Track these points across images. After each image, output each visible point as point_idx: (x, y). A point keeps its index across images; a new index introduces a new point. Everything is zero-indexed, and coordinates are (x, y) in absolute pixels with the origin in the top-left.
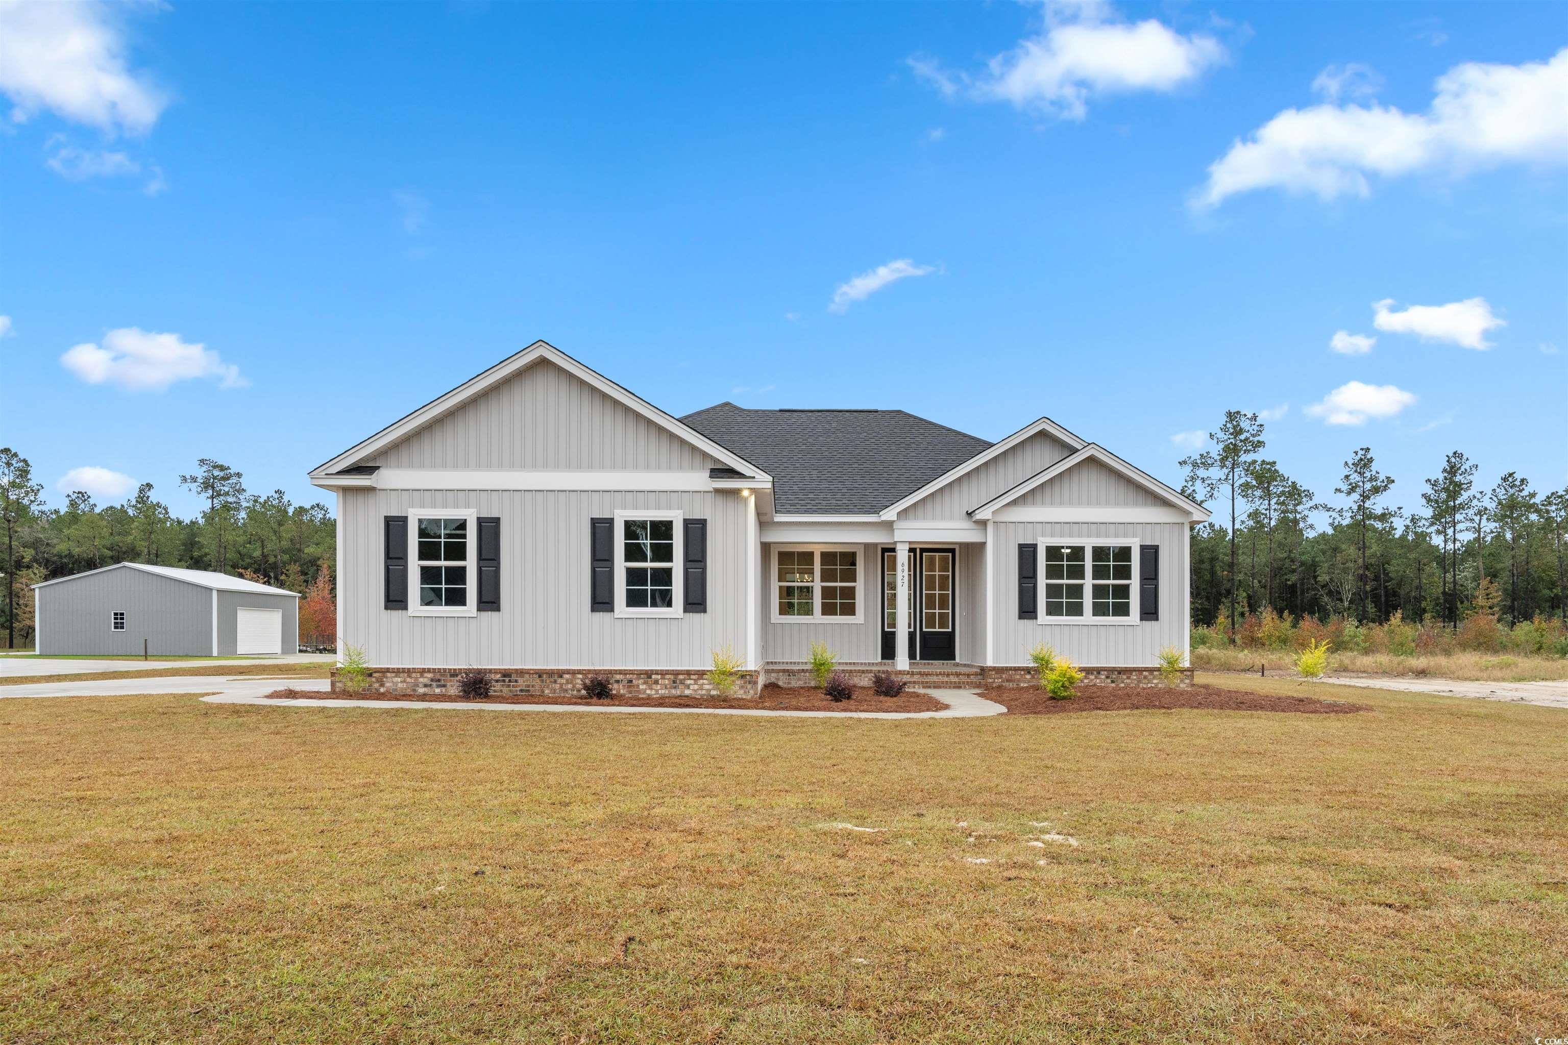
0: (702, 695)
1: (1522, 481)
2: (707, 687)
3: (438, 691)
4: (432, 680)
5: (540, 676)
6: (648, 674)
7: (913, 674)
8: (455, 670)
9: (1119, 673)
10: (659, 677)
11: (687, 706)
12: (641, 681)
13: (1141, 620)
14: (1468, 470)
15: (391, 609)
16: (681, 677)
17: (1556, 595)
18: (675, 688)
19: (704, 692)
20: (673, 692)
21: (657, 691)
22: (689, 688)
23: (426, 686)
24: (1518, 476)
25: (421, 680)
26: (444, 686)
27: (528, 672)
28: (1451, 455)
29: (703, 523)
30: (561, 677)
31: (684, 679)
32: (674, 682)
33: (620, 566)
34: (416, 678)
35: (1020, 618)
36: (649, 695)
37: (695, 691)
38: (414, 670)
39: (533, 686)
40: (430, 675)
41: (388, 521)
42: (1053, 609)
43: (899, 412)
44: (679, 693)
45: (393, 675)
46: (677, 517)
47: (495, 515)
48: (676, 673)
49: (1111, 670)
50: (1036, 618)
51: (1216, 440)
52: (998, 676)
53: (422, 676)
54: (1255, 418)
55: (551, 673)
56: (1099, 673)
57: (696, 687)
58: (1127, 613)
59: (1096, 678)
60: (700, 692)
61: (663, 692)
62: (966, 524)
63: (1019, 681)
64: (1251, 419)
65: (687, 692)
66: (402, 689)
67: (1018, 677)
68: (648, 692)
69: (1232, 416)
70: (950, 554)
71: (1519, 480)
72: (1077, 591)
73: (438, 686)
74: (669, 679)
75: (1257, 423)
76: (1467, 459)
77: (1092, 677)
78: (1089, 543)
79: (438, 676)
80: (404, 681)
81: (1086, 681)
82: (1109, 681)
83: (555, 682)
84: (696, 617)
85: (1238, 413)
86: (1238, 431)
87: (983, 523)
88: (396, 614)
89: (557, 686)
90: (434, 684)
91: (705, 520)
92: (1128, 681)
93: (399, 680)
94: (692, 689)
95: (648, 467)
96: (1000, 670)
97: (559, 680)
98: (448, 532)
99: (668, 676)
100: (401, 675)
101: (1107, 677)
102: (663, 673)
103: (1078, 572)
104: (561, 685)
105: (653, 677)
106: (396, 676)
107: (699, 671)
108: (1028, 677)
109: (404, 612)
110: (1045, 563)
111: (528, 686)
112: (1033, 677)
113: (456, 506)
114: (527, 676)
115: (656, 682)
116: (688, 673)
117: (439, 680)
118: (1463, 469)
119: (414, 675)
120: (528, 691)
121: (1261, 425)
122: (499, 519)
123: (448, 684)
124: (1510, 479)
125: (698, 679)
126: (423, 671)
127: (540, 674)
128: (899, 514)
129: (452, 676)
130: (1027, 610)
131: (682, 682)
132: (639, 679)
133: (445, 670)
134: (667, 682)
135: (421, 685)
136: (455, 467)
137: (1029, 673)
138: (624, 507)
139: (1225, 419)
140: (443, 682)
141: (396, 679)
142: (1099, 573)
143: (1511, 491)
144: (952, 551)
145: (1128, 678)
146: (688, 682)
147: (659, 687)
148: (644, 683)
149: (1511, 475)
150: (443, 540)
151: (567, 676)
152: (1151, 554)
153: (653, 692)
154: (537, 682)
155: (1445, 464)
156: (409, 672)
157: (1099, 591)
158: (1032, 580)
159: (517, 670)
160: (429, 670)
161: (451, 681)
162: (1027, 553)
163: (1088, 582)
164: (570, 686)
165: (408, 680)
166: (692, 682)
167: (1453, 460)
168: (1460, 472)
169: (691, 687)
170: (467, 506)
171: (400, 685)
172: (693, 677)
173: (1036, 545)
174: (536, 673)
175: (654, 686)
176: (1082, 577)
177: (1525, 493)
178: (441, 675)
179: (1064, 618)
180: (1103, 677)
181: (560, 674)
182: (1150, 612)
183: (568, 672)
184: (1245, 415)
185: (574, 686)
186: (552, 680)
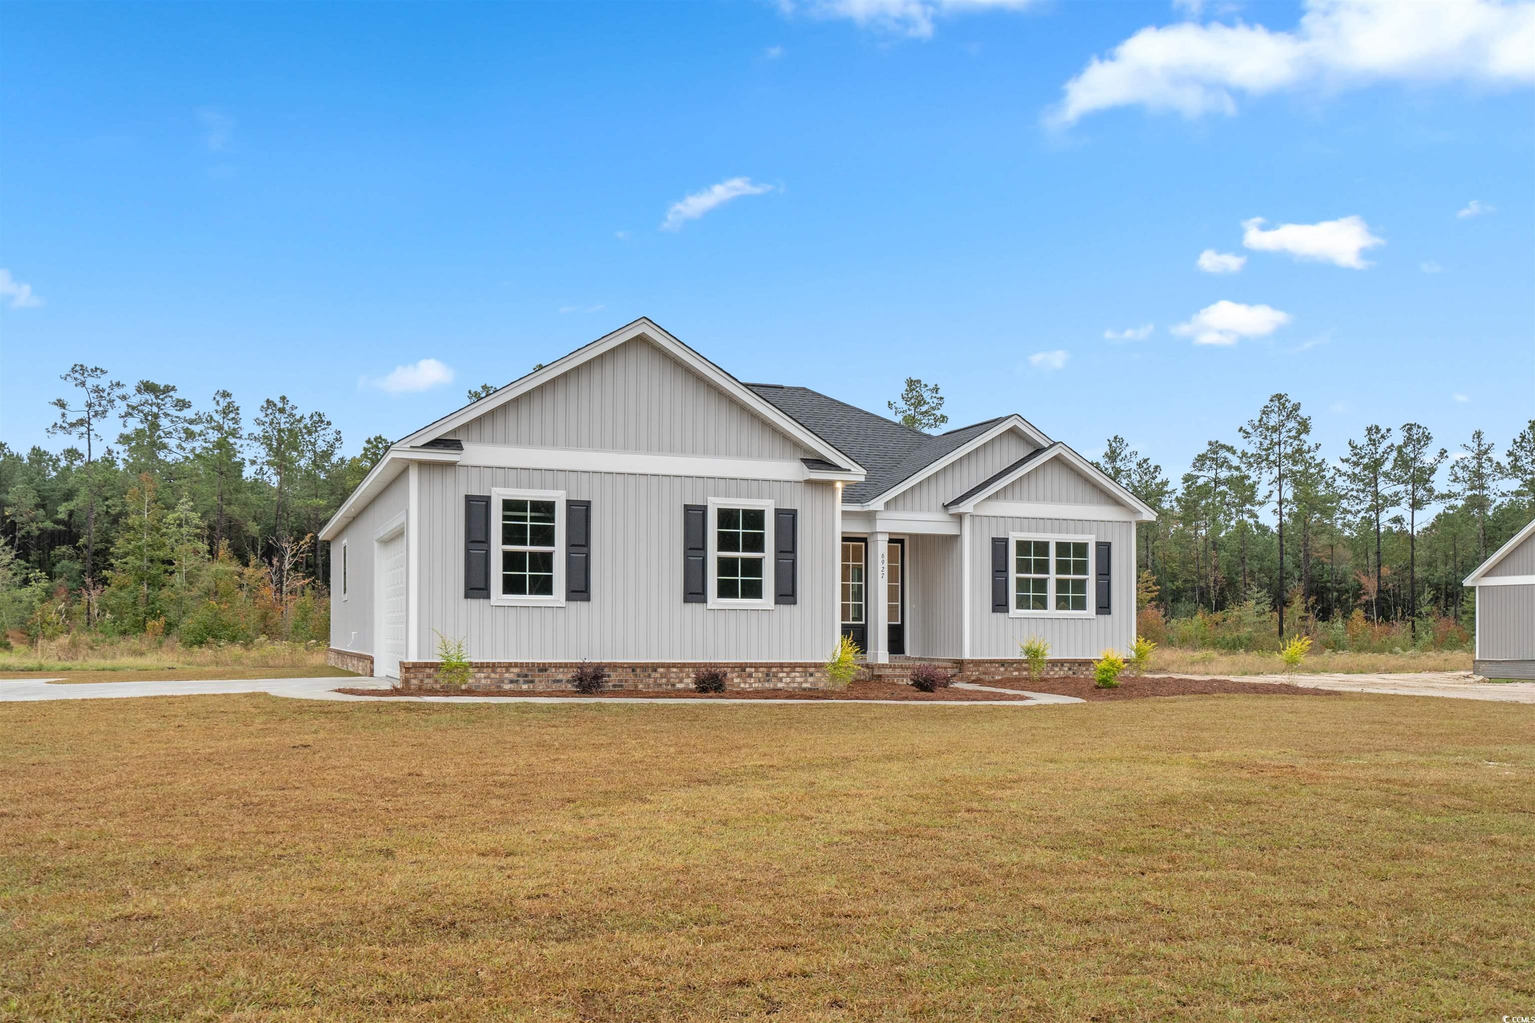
0: (794, 688)
1: (1156, 467)
2: (799, 680)
3: (525, 687)
4: (519, 676)
5: (633, 670)
6: (742, 667)
7: (894, 668)
8: (544, 664)
9: (1080, 665)
10: (753, 670)
11: (818, 698)
12: (735, 675)
13: (1097, 614)
14: (1129, 457)
15: (471, 598)
16: (774, 670)
17: (1177, 588)
18: (768, 681)
19: (796, 685)
20: (767, 685)
21: (751, 684)
22: (781, 681)
23: (512, 682)
24: (1152, 463)
25: (507, 675)
26: (532, 682)
27: (621, 666)
28: (1112, 439)
29: (793, 513)
30: (655, 671)
31: (777, 672)
32: (768, 675)
33: (713, 554)
34: (501, 674)
35: (994, 611)
36: (743, 689)
37: (787, 684)
38: (500, 665)
39: (626, 681)
40: (516, 670)
41: (470, 500)
42: (1022, 603)
43: (804, 389)
44: (772, 686)
45: (476, 670)
46: (768, 506)
47: (584, 498)
48: (769, 666)
49: (1073, 662)
50: (1008, 611)
51: (894, 410)
52: (975, 669)
53: (507, 671)
54: (936, 389)
55: (644, 667)
56: (1062, 665)
57: (788, 680)
58: (1083, 607)
59: (1060, 670)
60: (792, 685)
61: (757, 685)
62: (941, 516)
63: (994, 673)
64: (932, 390)
65: (780, 685)
66: (486, 685)
67: (993, 669)
68: (742, 685)
69: (912, 384)
70: (899, 545)
71: (1153, 467)
72: (1041, 585)
73: (526, 682)
74: (762, 672)
75: (938, 396)
76: (1127, 445)
77: (1057, 669)
78: (1053, 538)
79: (525, 671)
80: (488, 677)
81: (1052, 673)
82: (1071, 672)
83: (649, 676)
84: (786, 609)
85: (919, 381)
86: (920, 402)
87: (960, 517)
88: (476, 604)
89: (651, 681)
90: (521, 679)
91: (796, 511)
92: (1087, 673)
93: (483, 675)
94: (784, 682)
95: (739, 454)
96: (977, 663)
97: (653, 675)
98: (534, 514)
99: (761, 669)
100: (485, 670)
101: (1070, 669)
102: (757, 666)
103: (1043, 567)
104: (656, 679)
105: (747, 670)
106: (479, 672)
107: (791, 664)
108: (1002, 669)
109: (486, 601)
110: (1015, 557)
111: (621, 681)
112: (1006, 670)
113: (543, 487)
114: (620, 670)
115: (750, 676)
116: (781, 666)
117: (526, 676)
118: (1123, 455)
119: (499, 670)
120: (621, 686)
121: (941, 398)
122: (589, 502)
123: (537, 679)
124: (1145, 466)
125: (791, 672)
126: (509, 666)
127: (633, 667)
128: (887, 504)
129: (541, 670)
130: (1000, 605)
131: (775, 675)
132: (733, 672)
133: (533, 664)
134: (760, 675)
135: (506, 681)
136: (542, 444)
137: (1003, 665)
138: (716, 495)
139: (905, 387)
140: (530, 678)
141: (479, 675)
142: (1062, 567)
143: (1146, 478)
144: (901, 542)
145: (1087, 670)
146: (781, 675)
147: (752, 680)
148: (738, 677)
149: (1145, 461)
150: (529, 523)
151: (661, 670)
152: (1105, 549)
153: (747, 686)
154: (630, 676)
155: (1107, 449)
156: (493, 666)
157: (1062, 585)
158: (1004, 574)
159: (610, 664)
160: (516, 665)
161: (539, 676)
162: (999, 546)
163: (1052, 577)
164: (664, 680)
165: (493, 675)
166: (785, 675)
167: (1114, 444)
168: (1120, 457)
169: (784, 680)
170: (555, 487)
171: (483, 681)
172: (785, 670)
173: (1008, 539)
174: (630, 667)
175: (748, 680)
176: (1047, 571)
177: (1158, 480)
178: (529, 670)
179: (1031, 611)
180: (1066, 669)
181: (655, 667)
182: (1104, 607)
183: (663, 665)
184: (926, 386)
185: (668, 681)
186: (646, 674)
